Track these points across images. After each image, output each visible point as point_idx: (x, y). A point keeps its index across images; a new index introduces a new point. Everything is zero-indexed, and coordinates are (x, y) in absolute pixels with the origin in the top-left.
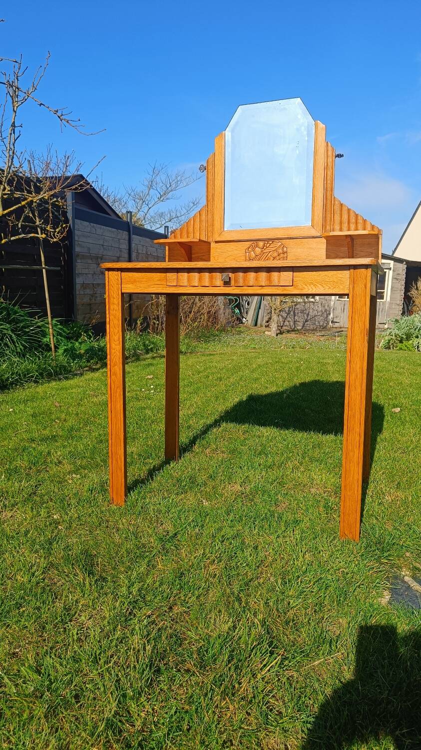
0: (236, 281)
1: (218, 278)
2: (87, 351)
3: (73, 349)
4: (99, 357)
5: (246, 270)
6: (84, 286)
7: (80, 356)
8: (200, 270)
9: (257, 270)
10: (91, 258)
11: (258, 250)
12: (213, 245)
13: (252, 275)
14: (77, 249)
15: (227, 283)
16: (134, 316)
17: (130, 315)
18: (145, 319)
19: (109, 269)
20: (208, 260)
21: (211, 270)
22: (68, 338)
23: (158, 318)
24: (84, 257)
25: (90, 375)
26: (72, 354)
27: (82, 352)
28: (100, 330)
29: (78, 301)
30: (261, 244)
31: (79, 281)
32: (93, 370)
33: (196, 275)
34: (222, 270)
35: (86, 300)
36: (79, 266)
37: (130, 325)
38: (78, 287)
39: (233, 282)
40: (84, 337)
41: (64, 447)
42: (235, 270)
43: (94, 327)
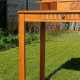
0: (66, 17)
1: (60, 16)
2: (11, 40)
3: (6, 39)
4: (16, 43)
5: (70, 13)
6: (10, 16)
7: (9, 42)
8: (53, 13)
9: (74, 13)
10: (13, 6)
11: (75, 5)
12: (58, 3)
13: (73, 15)
14: (8, 3)
15: (63, 18)
16: (29, 27)
17: (27, 26)
18: (32, 28)
19: (20, 13)
20: (56, 10)
21: (57, 13)
22: (4, 35)
23: (37, 28)
24: (10, 5)
25: (12, 49)
26: (6, 41)
27: (9, 40)
28: (16, 32)
29: (8, 21)
30: (76, 2)
31: (8, 14)
32: (13, 47)
33: (52, 15)
34: (61, 13)
35: (11, 21)
36: (9, 9)
37: (27, 30)
38: (8, 16)
39: (65, 18)
40: (10, 35)
41: (3, 77)
42: (66, 13)
43: (14, 31)
